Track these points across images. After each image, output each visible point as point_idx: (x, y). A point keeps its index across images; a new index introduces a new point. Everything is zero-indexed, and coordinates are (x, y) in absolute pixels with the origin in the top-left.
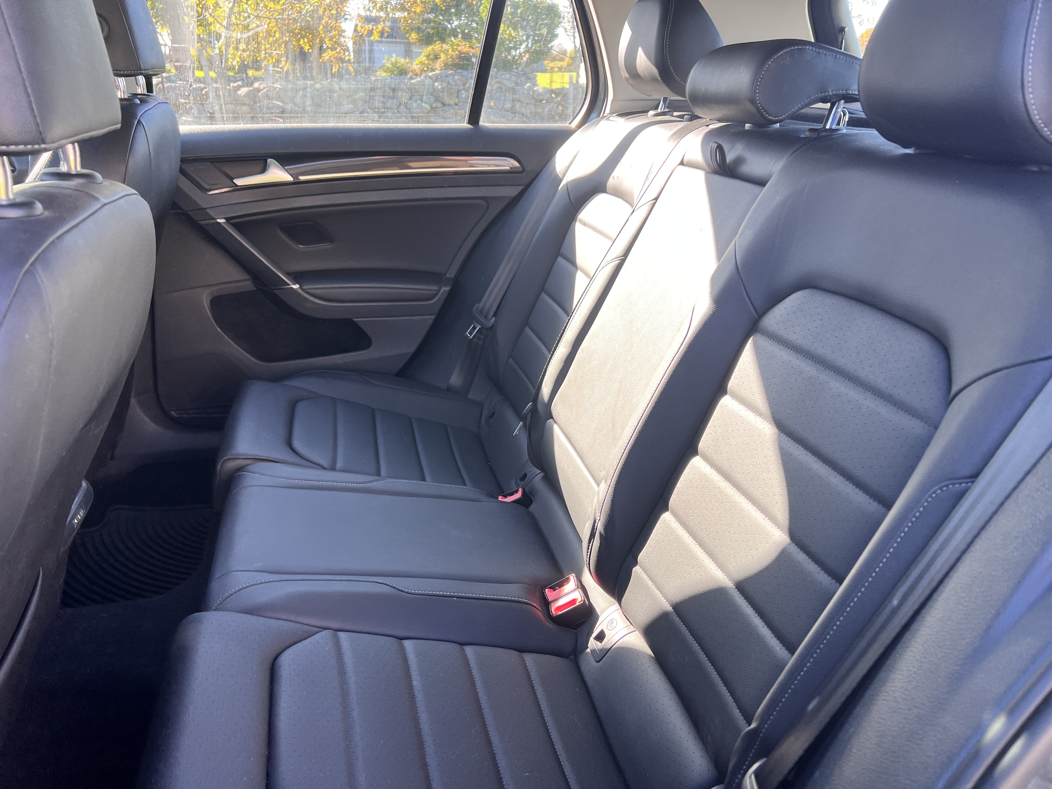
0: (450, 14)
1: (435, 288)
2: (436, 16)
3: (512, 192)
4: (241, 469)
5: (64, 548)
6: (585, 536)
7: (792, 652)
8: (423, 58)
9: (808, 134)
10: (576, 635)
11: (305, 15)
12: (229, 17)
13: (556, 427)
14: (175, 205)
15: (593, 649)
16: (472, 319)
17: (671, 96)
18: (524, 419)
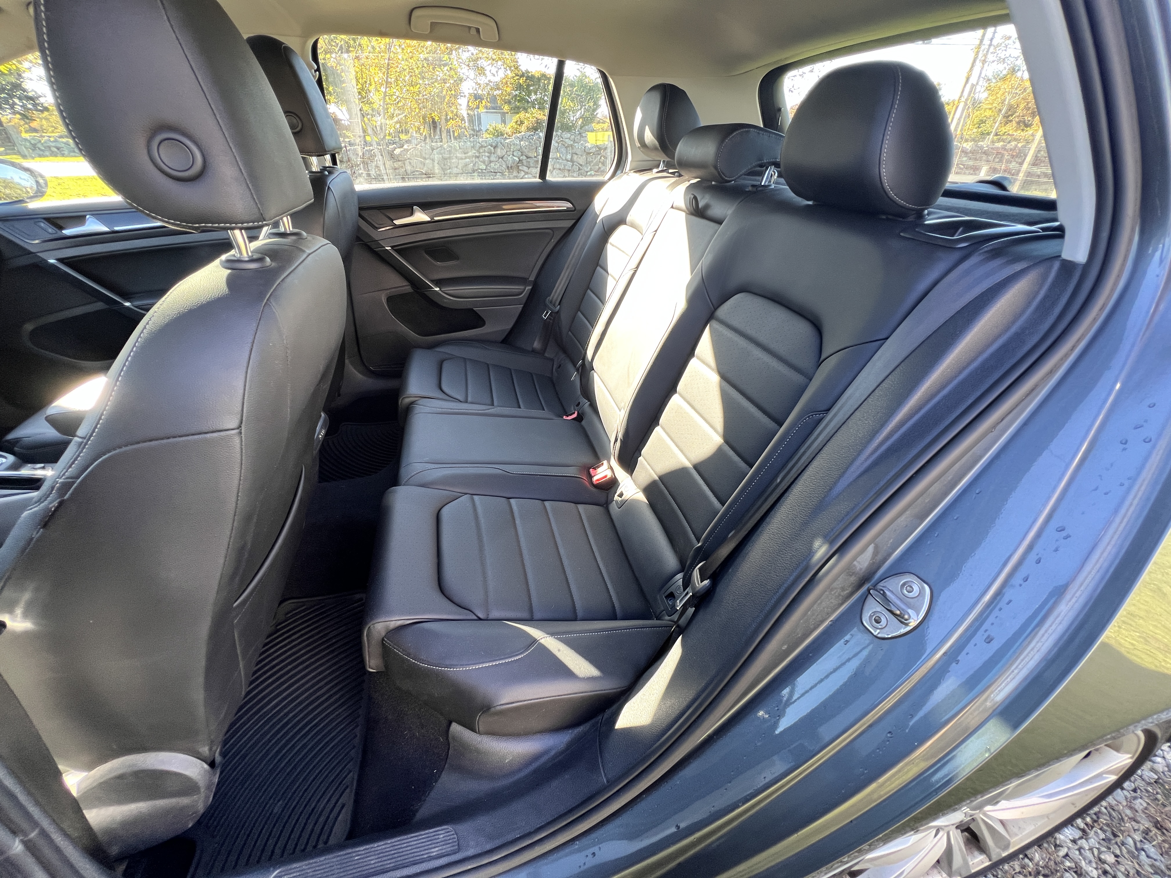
0: (530, 91)
1: (522, 287)
2: (520, 93)
3: (568, 224)
4: (413, 403)
5: (315, 452)
6: (613, 440)
7: (723, 505)
8: (513, 124)
9: (750, 188)
10: (608, 494)
11: (433, 96)
12: (384, 98)
13: (595, 374)
14: (358, 239)
15: (617, 501)
16: (546, 307)
17: (667, 159)
18: (578, 370)
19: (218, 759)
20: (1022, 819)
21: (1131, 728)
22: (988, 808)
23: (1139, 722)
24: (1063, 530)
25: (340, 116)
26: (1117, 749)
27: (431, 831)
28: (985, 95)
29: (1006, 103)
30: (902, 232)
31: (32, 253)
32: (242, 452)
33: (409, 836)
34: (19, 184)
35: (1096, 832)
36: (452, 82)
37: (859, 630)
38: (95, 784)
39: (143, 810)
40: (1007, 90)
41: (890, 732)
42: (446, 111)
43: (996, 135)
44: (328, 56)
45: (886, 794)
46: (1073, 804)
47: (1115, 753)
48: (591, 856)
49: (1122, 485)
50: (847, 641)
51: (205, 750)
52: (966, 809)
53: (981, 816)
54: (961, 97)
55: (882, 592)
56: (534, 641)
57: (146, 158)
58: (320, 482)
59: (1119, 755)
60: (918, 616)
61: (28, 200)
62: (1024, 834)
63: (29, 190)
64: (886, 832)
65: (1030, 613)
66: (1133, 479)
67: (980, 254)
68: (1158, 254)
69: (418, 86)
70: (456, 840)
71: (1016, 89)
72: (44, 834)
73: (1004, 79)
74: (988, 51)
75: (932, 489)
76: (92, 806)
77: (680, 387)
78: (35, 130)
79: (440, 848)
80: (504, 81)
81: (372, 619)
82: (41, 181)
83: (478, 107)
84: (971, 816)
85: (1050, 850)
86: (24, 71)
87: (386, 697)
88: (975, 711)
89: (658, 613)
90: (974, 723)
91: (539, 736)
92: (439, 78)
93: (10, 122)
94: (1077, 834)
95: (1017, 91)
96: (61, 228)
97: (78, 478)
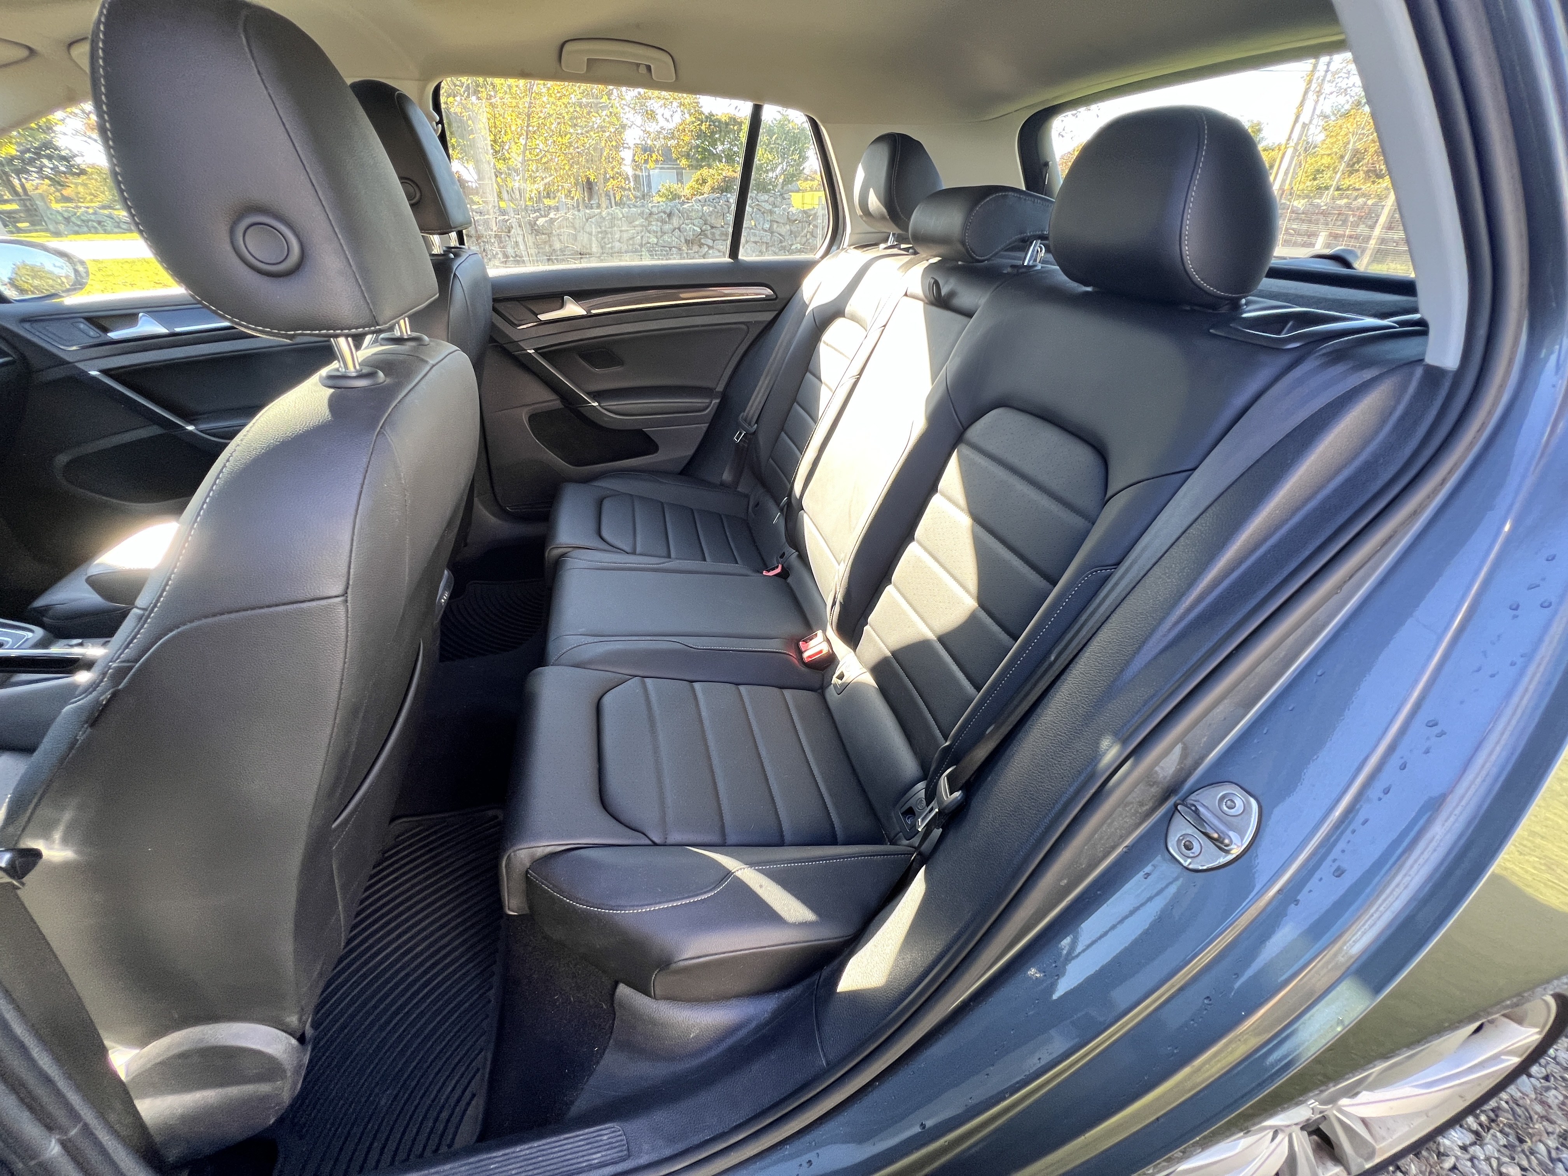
0: (716, 140)
1: (708, 401)
2: (702, 143)
3: (768, 316)
4: (563, 555)
5: (437, 621)
6: (829, 603)
7: (979, 690)
8: (692, 183)
9: (1009, 270)
10: (823, 675)
11: (588, 149)
12: (524, 152)
13: (805, 516)
14: (492, 340)
15: (835, 686)
16: (738, 426)
17: (898, 231)
18: (782, 510)
19: (309, 1032)
20: (1392, 1117)
21: (1539, 990)
22: (1344, 1102)
23: (1548, 981)
24: (1436, 724)
25: (466, 176)
26: (1520, 1021)
27: (592, 1129)
28: (1322, 136)
29: (1350, 146)
30: (1212, 328)
31: (69, 363)
32: (347, 625)
33: (562, 1137)
34: (51, 273)
35: (1494, 1136)
36: (613, 130)
37: (1164, 860)
38: (149, 1066)
39: (211, 1101)
40: (1351, 130)
41: (1208, 997)
42: (605, 168)
43: (1338, 189)
44: (451, 99)
45: (1203, 1082)
46: (1461, 1097)
47: (1514, 1025)
48: (807, 1165)
49: (1513, 664)
50: (1148, 875)
51: (293, 1020)
52: (1313, 1103)
53: (1335, 1112)
54: (1289, 140)
55: (1193, 808)
56: (729, 873)
57: (228, 248)
58: (441, 661)
59: (1523, 1029)
60: (1242, 840)
61: (63, 294)
62: (1394, 1137)
63: (64, 280)
64: (1206, 1133)
65: (1394, 835)
66: (1528, 657)
67: (1317, 357)
68: (1553, 358)
69: (568, 136)
70: (625, 1142)
71: (1363, 129)
72: (87, 1130)
73: (1346, 115)
74: (1323, 80)
75: (1258, 669)
76: (144, 1095)
77: (919, 532)
78: (67, 199)
79: (603, 1153)
80: (681, 128)
81: (512, 846)
82: (80, 268)
83: (646, 162)
84: (1321, 1112)
85: (1431, 1161)
86: (56, 124)
87: (530, 949)
88: (1323, 967)
89: (892, 835)
90: (1321, 984)
91: (734, 1002)
92: (596, 126)
93: (37, 189)
94: (1469, 1138)
95: (1365, 131)
96: (106, 330)
97: (137, 661)
